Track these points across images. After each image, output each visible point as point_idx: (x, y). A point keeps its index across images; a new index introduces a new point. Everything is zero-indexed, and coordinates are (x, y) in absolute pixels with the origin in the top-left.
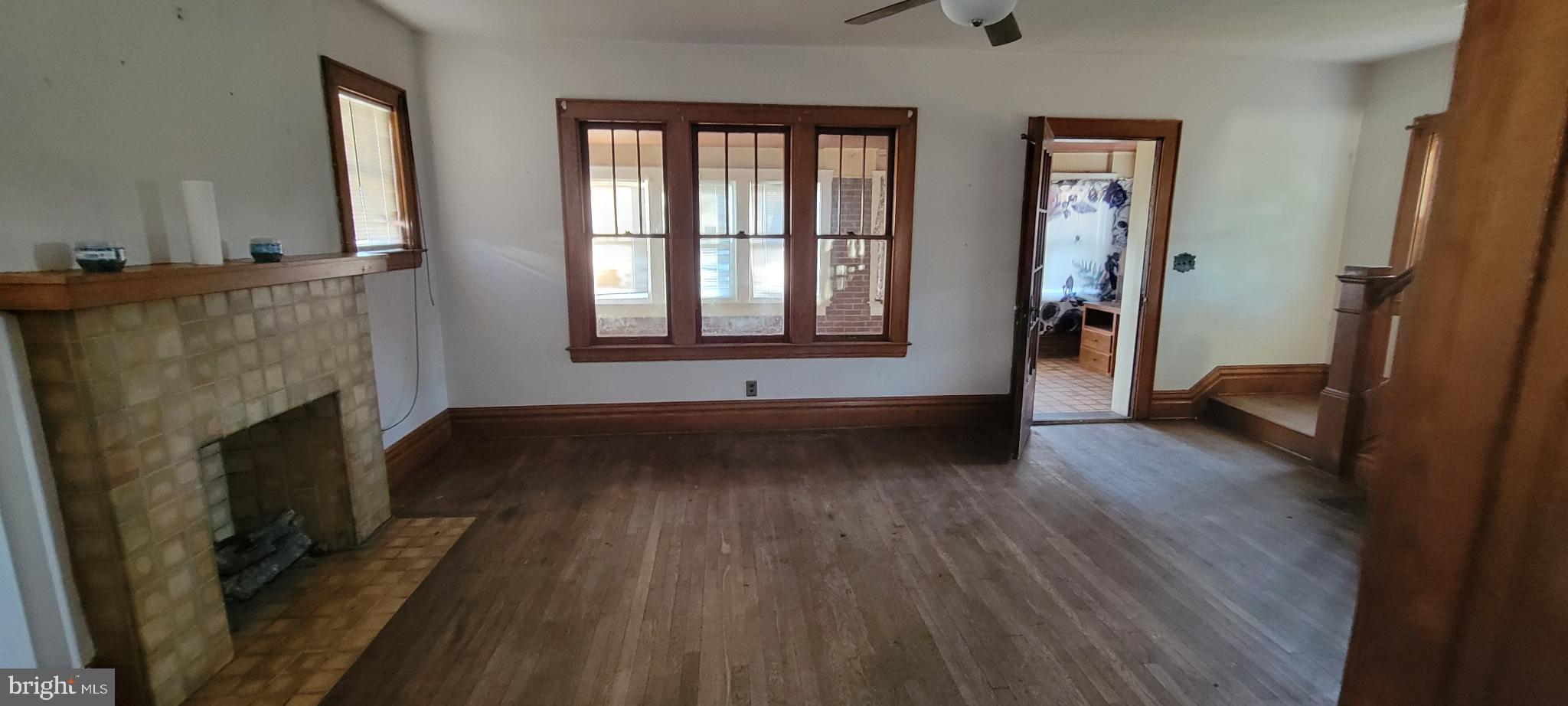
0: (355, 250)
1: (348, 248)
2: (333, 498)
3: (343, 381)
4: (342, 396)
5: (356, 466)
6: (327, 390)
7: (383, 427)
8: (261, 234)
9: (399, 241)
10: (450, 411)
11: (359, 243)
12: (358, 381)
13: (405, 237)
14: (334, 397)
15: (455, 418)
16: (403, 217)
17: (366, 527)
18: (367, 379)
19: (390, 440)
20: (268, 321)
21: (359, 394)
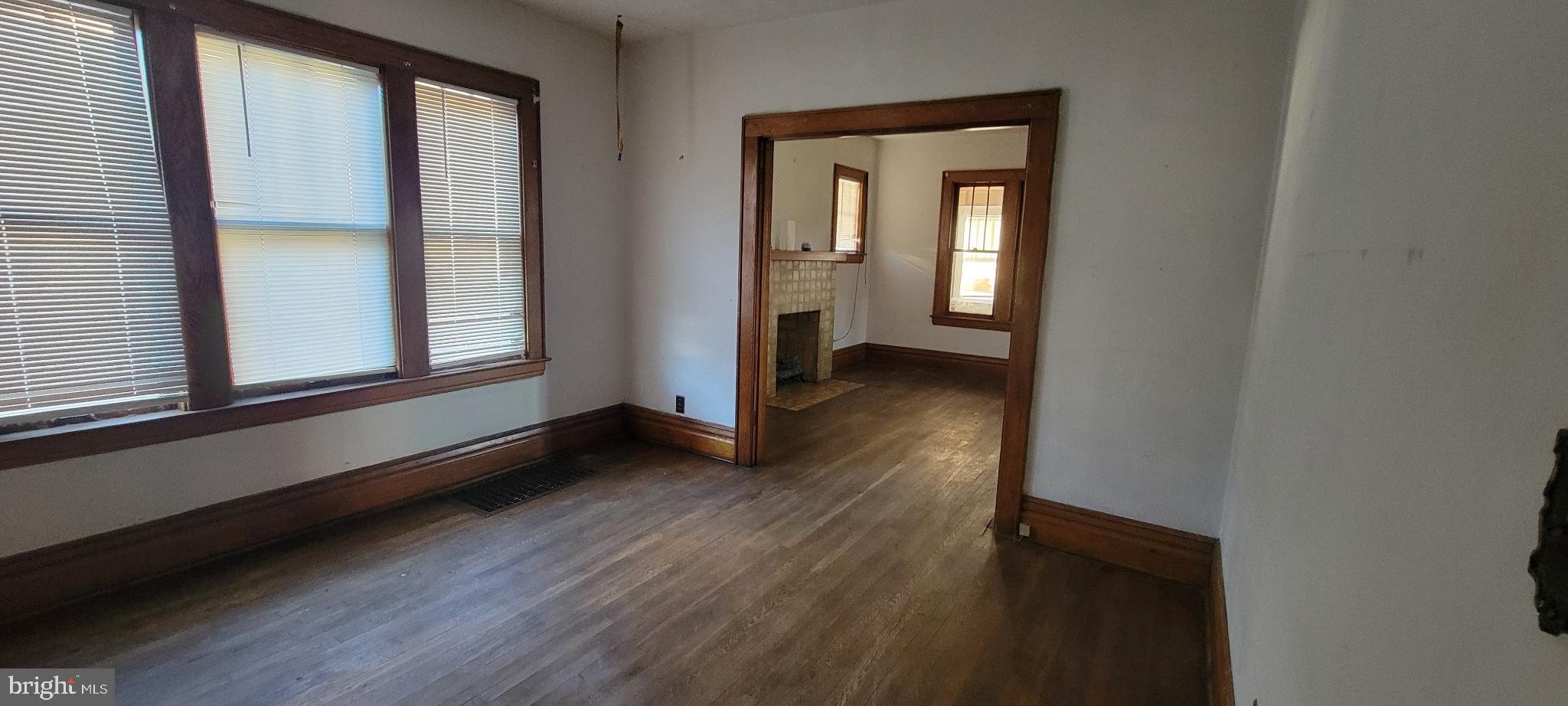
0: (835, 251)
1: (832, 249)
2: (812, 358)
3: (823, 307)
4: (821, 313)
5: (821, 350)
6: (817, 309)
7: (834, 339)
8: (806, 241)
9: (855, 249)
10: (866, 344)
11: (837, 248)
12: (828, 309)
13: (857, 247)
14: (818, 312)
15: (867, 347)
16: (858, 237)
17: (821, 376)
18: (831, 309)
19: (836, 347)
20: (802, 275)
21: (828, 313)
